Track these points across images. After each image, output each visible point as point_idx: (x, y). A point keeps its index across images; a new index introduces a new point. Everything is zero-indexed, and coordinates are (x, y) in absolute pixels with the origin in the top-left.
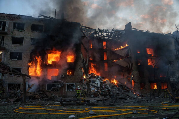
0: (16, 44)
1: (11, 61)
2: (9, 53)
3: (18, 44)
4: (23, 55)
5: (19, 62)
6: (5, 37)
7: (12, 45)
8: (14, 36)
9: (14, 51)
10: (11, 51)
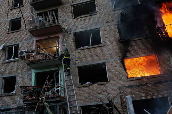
0: (82, 16)
1: (78, 51)
2: (72, 37)
3: (86, 15)
4: (102, 34)
5: (97, 50)
6: (59, 10)
7: (75, 20)
8: (75, 3)
9: (81, 30)
10: (75, 32)
